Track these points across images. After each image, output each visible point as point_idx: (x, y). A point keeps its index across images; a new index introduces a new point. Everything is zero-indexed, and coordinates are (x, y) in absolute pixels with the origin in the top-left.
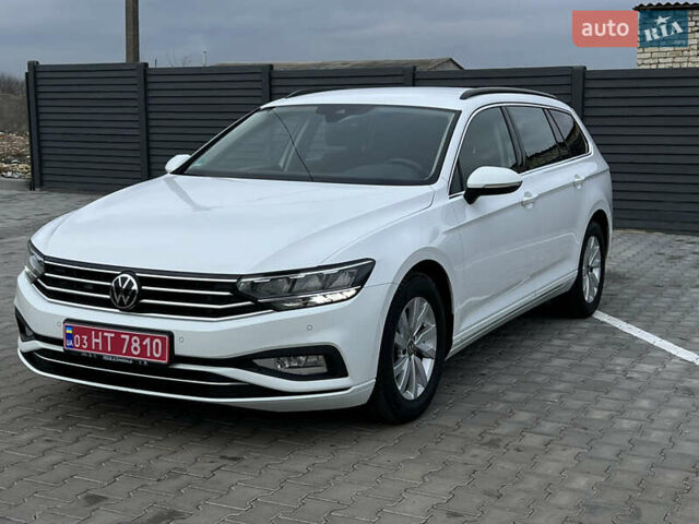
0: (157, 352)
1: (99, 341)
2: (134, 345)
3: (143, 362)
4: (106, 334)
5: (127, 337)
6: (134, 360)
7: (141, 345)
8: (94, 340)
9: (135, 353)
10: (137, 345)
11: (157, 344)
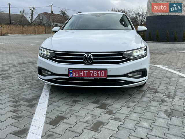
0: (103, 75)
1: (82, 73)
2: (95, 74)
3: (98, 78)
4: (84, 71)
5: (92, 72)
6: (94, 78)
7: (97, 73)
8: (80, 73)
9: (95, 76)
10: (96, 74)
11: (103, 73)
